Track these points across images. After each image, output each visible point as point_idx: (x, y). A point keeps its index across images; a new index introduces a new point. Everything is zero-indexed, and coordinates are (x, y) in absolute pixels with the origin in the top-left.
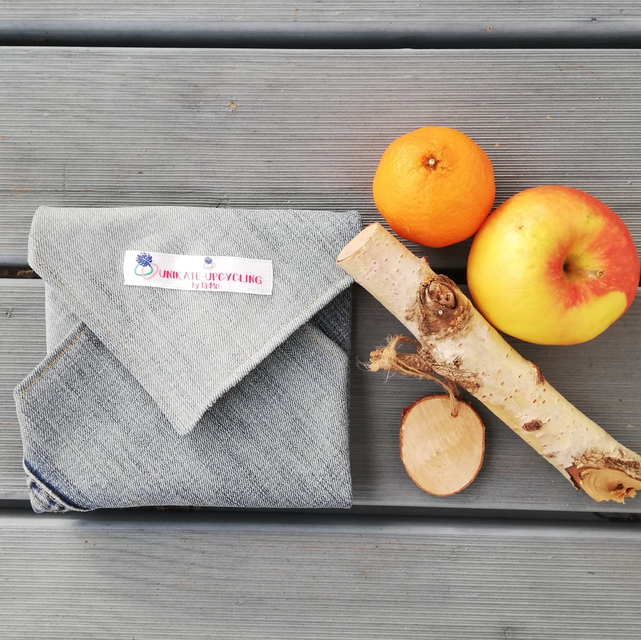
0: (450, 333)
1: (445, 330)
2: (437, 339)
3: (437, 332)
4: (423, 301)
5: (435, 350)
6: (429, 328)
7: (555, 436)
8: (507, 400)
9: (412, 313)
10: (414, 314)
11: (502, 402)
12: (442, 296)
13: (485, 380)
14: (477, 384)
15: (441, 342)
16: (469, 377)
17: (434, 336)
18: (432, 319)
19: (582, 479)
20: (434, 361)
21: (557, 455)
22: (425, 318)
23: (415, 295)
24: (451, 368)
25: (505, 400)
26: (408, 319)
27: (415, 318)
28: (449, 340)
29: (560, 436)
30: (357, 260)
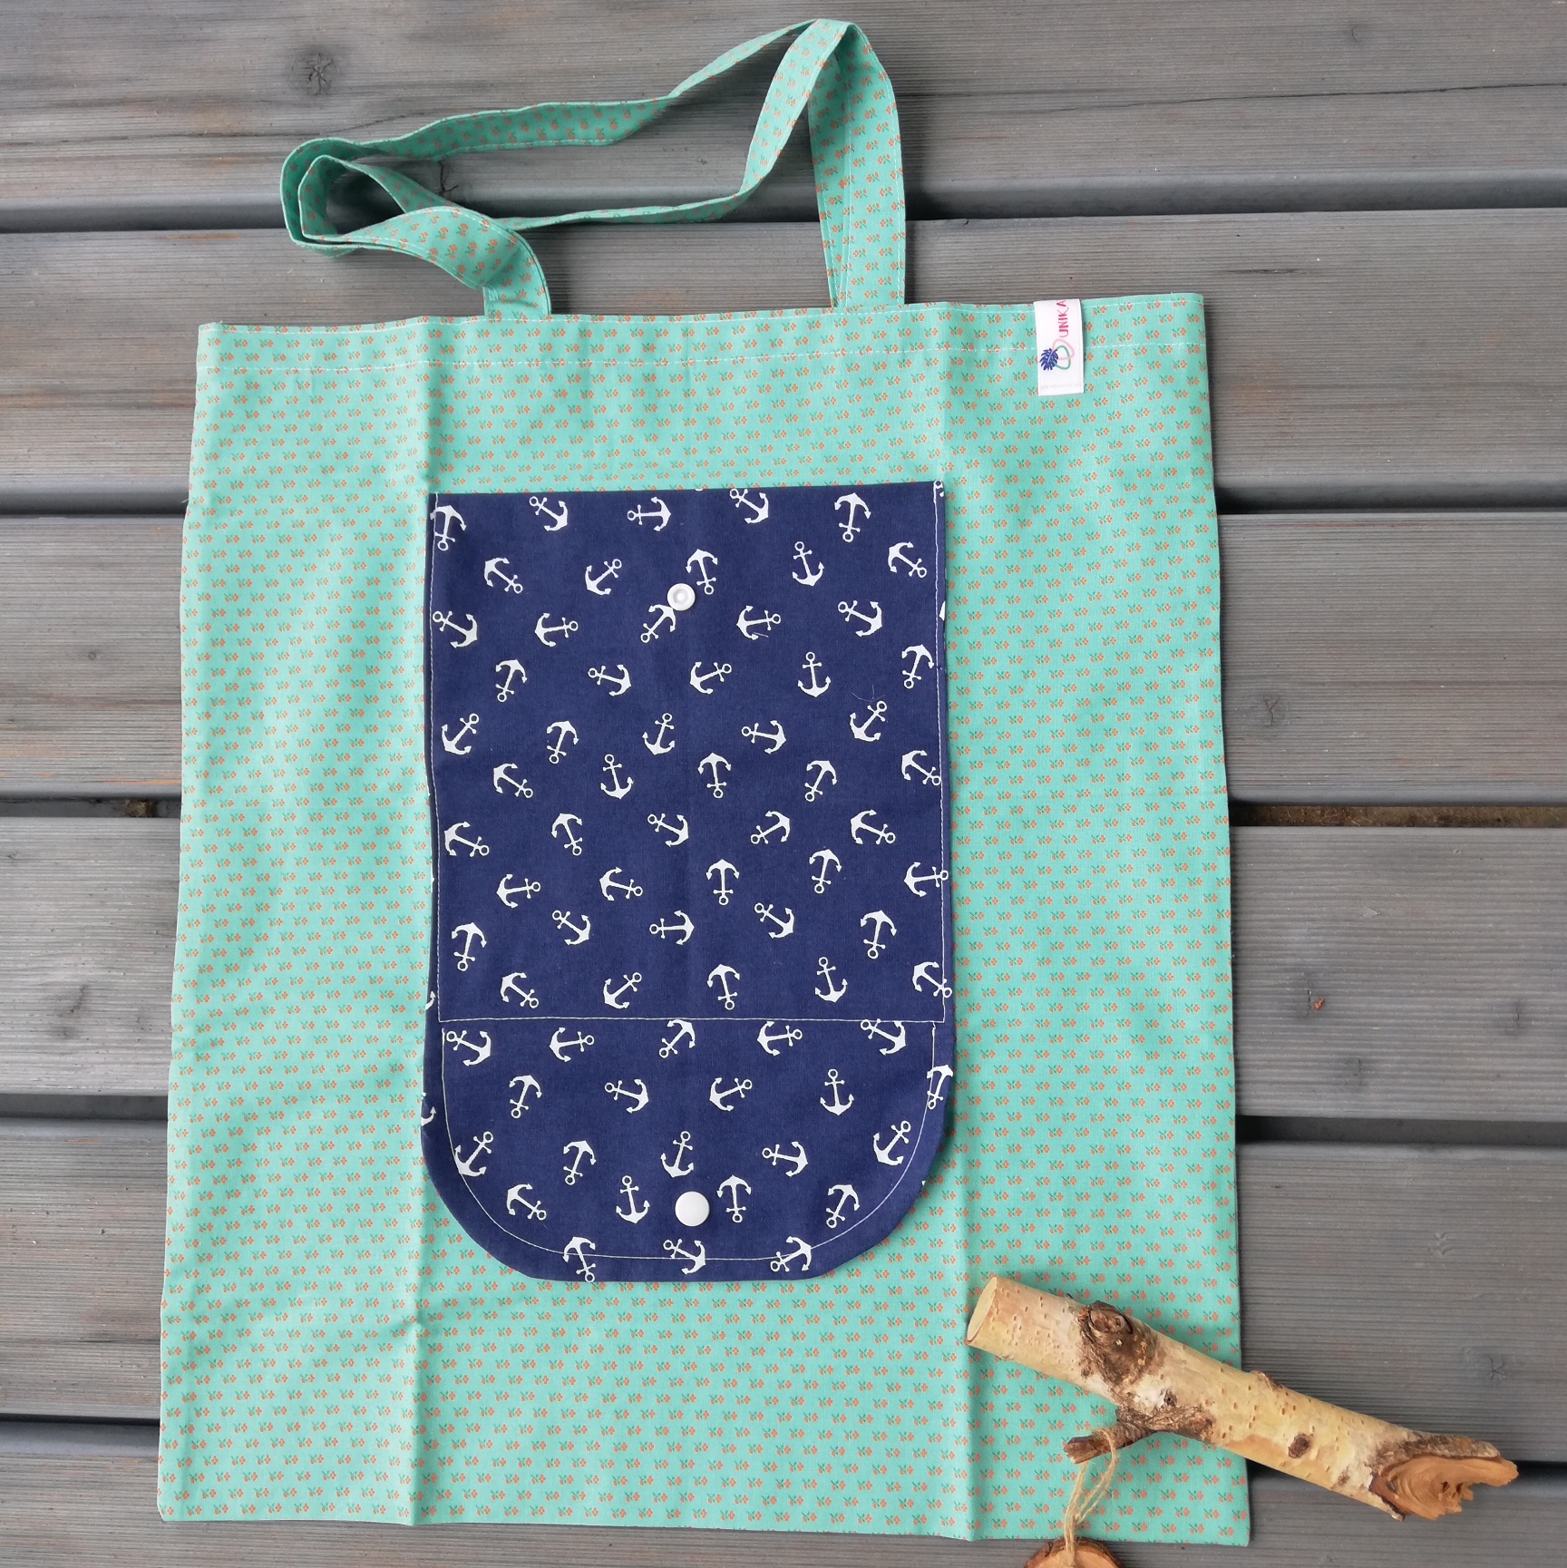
0: (1142, 1367)
1: (1136, 1365)
2: (1132, 1383)
3: (1127, 1371)
4: (1091, 1339)
5: (1136, 1400)
6: (1114, 1374)
7: (1332, 1448)
8: (1253, 1426)
9: (1087, 1362)
10: (1090, 1362)
11: (1248, 1431)
12: (1110, 1322)
13: (1214, 1410)
14: (1207, 1420)
15: (1138, 1384)
16: (1193, 1415)
17: (1126, 1380)
18: (1114, 1357)
19: (1395, 1492)
20: (1143, 1416)
21: (1349, 1474)
22: (1105, 1361)
23: (1078, 1337)
24: (1167, 1412)
25: (1250, 1426)
26: (1085, 1374)
27: (1093, 1366)
28: (1146, 1377)
29: (1337, 1444)
30: (993, 1324)
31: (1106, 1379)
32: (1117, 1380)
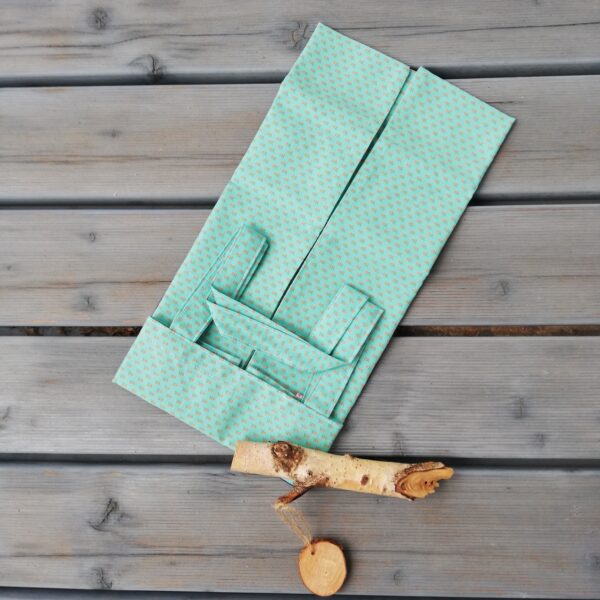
0: (298, 463)
1: (295, 463)
2: (295, 470)
3: (292, 466)
4: (276, 456)
5: (298, 476)
6: (287, 468)
7: (377, 478)
8: (346, 476)
9: (276, 466)
11: (344, 479)
12: (282, 448)
13: (329, 474)
14: (327, 478)
16: (321, 477)
17: (292, 469)
18: (286, 461)
19: (405, 490)
20: (302, 482)
21: (386, 487)
22: (283, 464)
24: (310, 478)
26: (277, 471)
27: (279, 467)
28: (300, 466)
29: (379, 476)
31: (285, 471)
32: (289, 471)
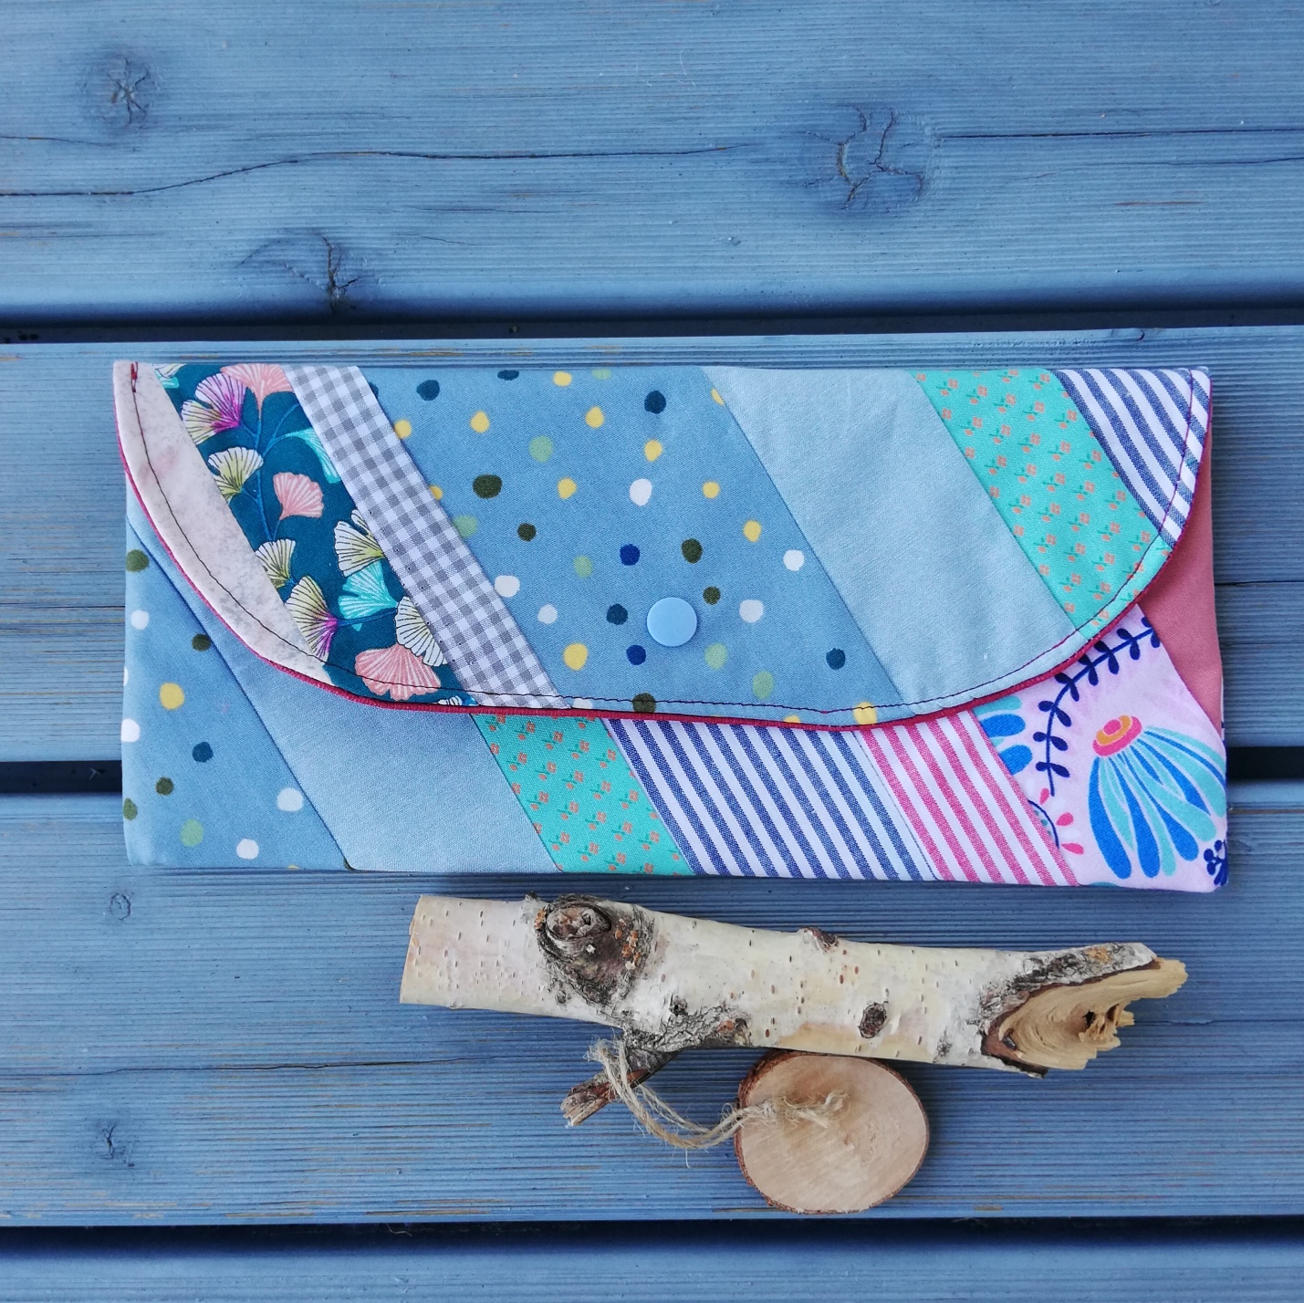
0: (633, 972)
1: (623, 973)
2: (624, 997)
3: (614, 984)
4: (554, 954)
5: (636, 1017)
6: (598, 991)
8: (803, 1011)
9: (558, 986)
10: (561, 985)
11: (800, 1020)
12: (575, 924)
14: (737, 1021)
16: (717, 1019)
18: (591, 970)
19: (1016, 1048)
20: (654, 1036)
21: (950, 1041)
22: (581, 978)
23: (539, 955)
24: (679, 1025)
25: (799, 1012)
26: (562, 1001)
27: (567, 988)
28: (642, 984)
29: (924, 1005)
31: (590, 1001)
32: (604, 999)
